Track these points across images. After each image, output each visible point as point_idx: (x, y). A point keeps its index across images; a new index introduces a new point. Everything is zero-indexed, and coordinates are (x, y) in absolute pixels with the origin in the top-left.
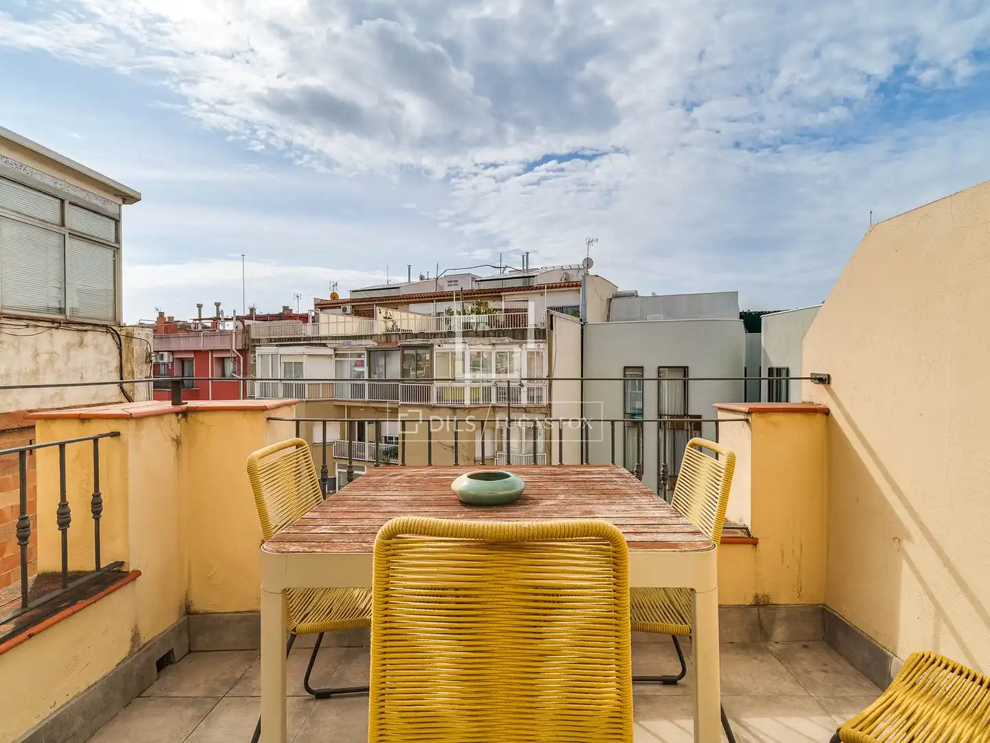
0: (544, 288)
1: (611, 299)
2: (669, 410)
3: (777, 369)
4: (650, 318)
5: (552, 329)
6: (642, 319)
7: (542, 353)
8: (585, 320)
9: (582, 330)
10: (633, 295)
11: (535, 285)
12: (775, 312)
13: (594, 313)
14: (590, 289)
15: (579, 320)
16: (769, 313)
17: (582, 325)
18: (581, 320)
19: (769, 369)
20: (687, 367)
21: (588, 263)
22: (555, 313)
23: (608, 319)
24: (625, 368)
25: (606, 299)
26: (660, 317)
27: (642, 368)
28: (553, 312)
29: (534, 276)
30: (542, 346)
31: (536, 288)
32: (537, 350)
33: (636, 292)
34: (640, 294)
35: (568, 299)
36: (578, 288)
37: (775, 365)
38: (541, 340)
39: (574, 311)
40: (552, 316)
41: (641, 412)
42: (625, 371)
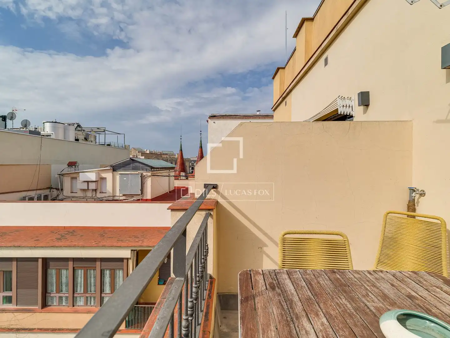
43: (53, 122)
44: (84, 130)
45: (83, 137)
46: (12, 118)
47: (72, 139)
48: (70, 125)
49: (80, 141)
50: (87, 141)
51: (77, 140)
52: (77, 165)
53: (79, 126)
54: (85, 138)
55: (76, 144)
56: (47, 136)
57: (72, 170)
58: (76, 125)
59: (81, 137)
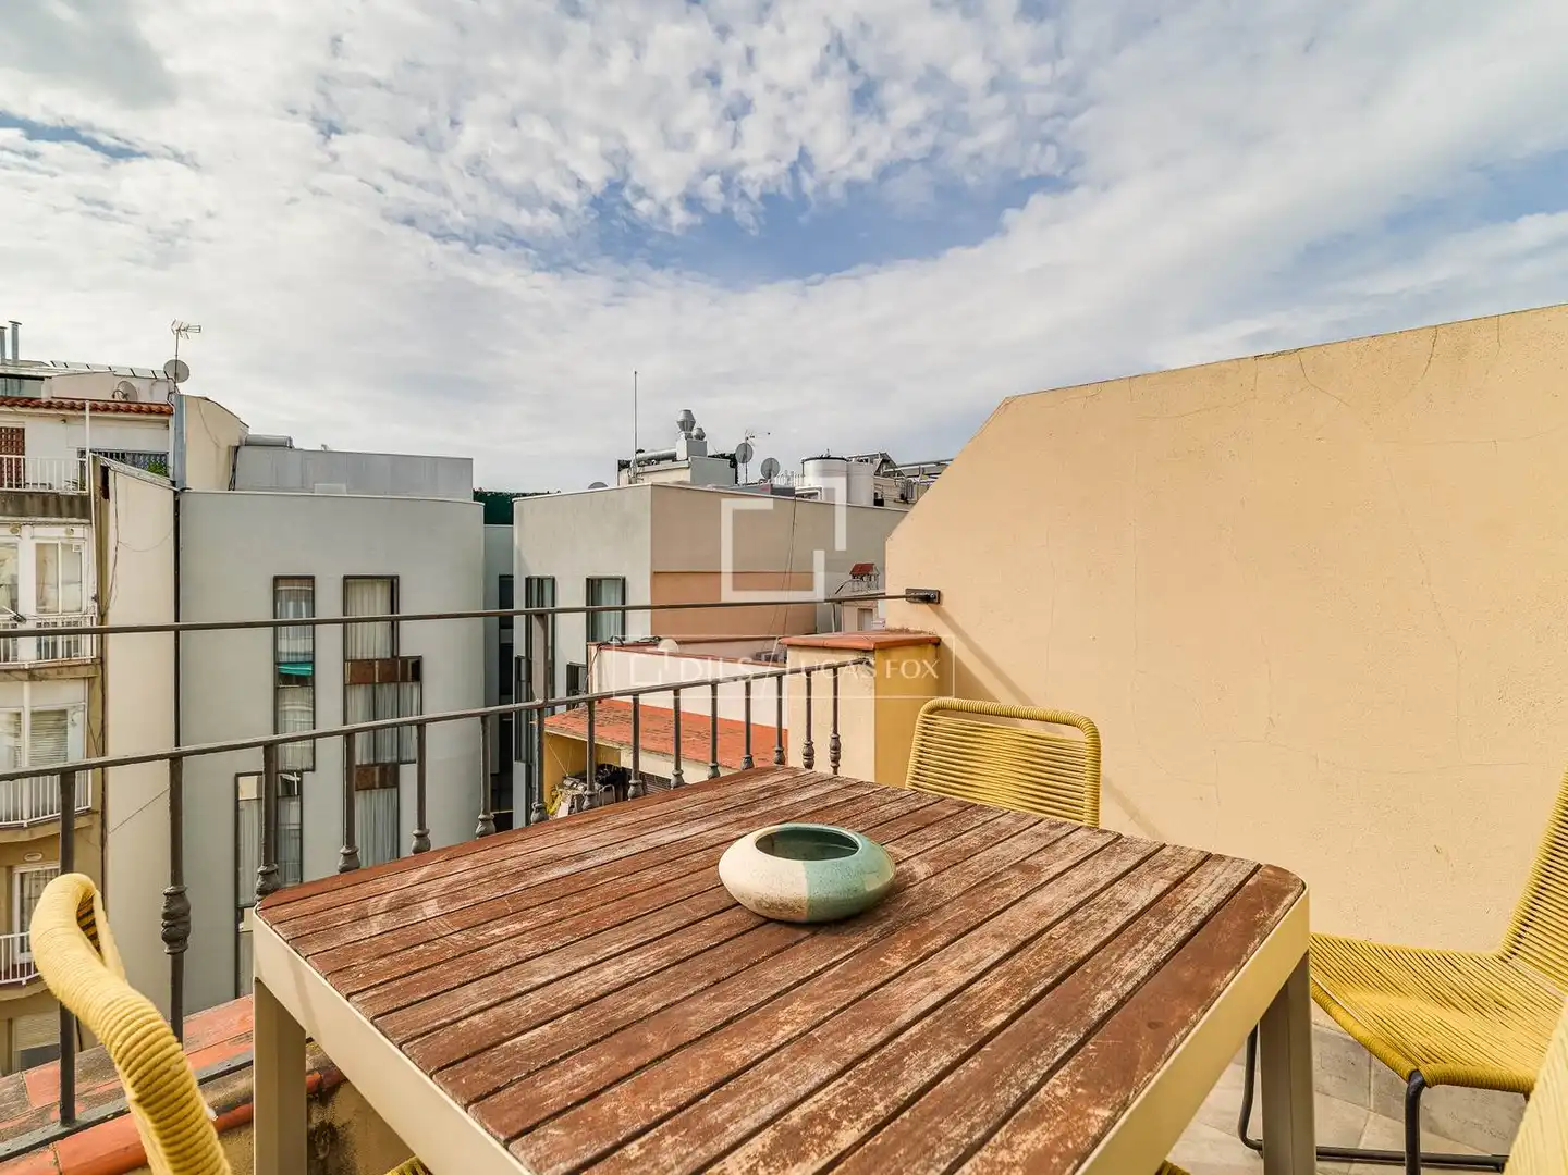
0: (83, 409)
1: (237, 448)
2: (365, 650)
3: (539, 579)
4: (320, 488)
5: (106, 495)
6: (303, 488)
7: (79, 547)
8: (183, 481)
9: (177, 504)
10: (285, 445)
11: (45, 396)
12: (537, 494)
13: (202, 472)
14: (192, 423)
15: (167, 482)
16: (524, 495)
17: (176, 493)
18: (174, 483)
19: (527, 579)
20: (397, 577)
21: (178, 370)
22: (114, 464)
23: (232, 485)
24: (277, 579)
25: (226, 447)
26: (342, 489)
27: (312, 578)
28: (108, 462)
29: (42, 378)
30: (79, 531)
31: (49, 405)
32: (65, 541)
33: (290, 440)
34: (296, 445)
35: (141, 437)
36: (165, 418)
37: (536, 573)
38: (75, 520)
39: (156, 463)
40: (105, 470)
41: (310, 658)
42: (275, 586)
43: (821, 458)
44: (900, 474)
45: (896, 494)
46: (745, 459)
47: (868, 501)
48: (862, 461)
49: (888, 505)
50: (907, 502)
51: (879, 502)
52: (875, 572)
53: (886, 461)
54: (902, 497)
55: (878, 513)
56: (810, 495)
57: (862, 588)
58: (880, 460)
59: (892, 492)
